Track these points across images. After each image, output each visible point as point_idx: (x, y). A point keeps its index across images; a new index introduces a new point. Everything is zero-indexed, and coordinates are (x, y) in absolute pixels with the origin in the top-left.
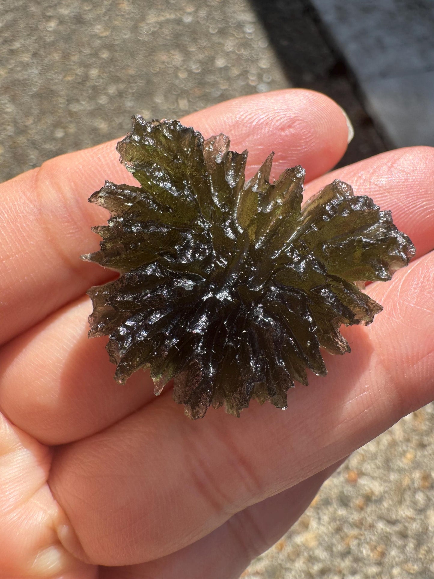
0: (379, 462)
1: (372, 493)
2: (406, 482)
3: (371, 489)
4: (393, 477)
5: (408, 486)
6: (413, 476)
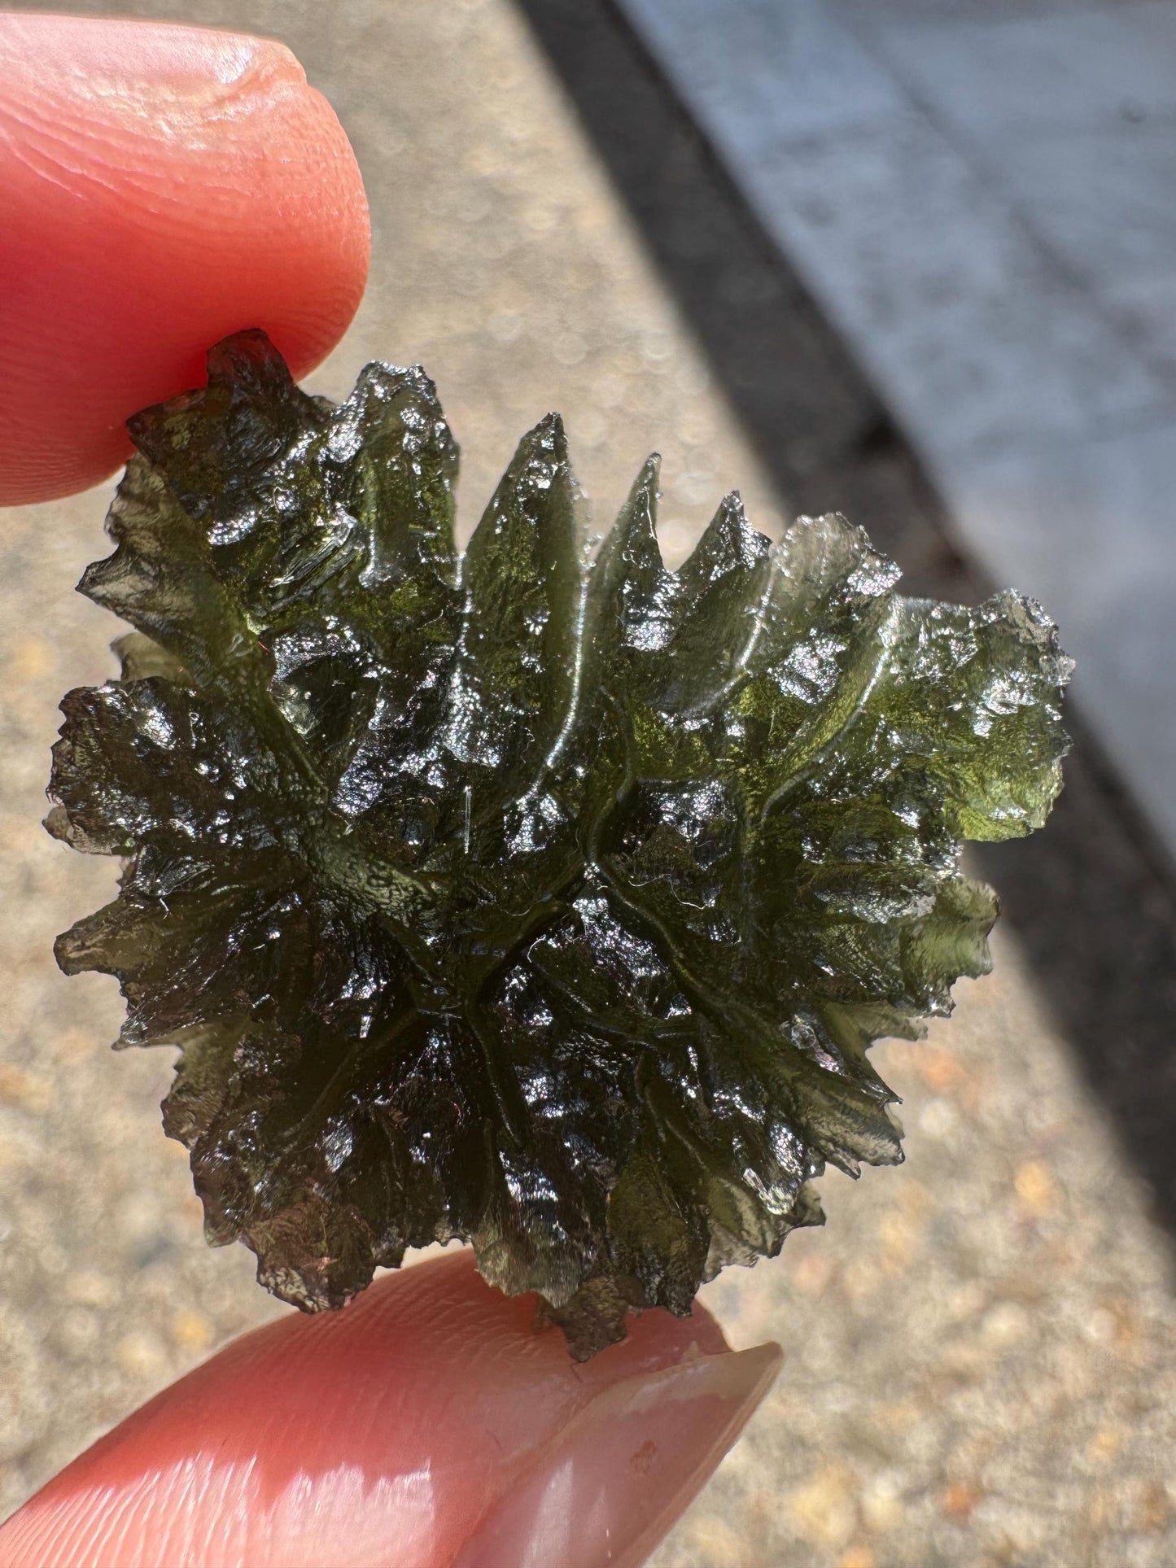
0: (1025, 1458)
1: (1011, 1546)
2: (1098, 1511)
3: (1007, 1537)
4: (1067, 1499)
5: (1105, 1521)
6: (1118, 1495)
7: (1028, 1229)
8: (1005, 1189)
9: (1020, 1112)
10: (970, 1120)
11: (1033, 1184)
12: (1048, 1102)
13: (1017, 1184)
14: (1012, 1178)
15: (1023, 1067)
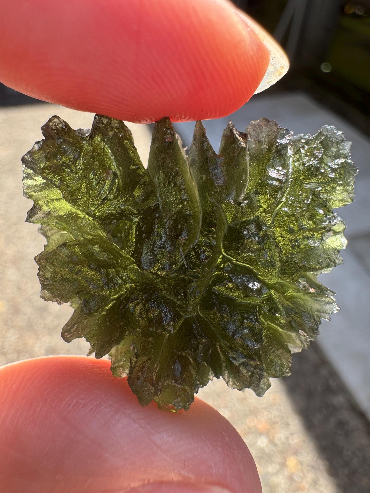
7: (291, 478)
8: (283, 465)
9: (287, 438)
10: (272, 442)
11: (292, 462)
12: (295, 436)
13: (287, 463)
14: (285, 461)
15: (288, 425)
